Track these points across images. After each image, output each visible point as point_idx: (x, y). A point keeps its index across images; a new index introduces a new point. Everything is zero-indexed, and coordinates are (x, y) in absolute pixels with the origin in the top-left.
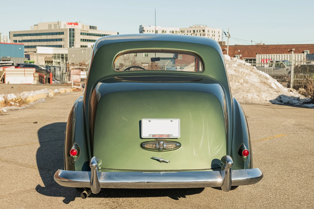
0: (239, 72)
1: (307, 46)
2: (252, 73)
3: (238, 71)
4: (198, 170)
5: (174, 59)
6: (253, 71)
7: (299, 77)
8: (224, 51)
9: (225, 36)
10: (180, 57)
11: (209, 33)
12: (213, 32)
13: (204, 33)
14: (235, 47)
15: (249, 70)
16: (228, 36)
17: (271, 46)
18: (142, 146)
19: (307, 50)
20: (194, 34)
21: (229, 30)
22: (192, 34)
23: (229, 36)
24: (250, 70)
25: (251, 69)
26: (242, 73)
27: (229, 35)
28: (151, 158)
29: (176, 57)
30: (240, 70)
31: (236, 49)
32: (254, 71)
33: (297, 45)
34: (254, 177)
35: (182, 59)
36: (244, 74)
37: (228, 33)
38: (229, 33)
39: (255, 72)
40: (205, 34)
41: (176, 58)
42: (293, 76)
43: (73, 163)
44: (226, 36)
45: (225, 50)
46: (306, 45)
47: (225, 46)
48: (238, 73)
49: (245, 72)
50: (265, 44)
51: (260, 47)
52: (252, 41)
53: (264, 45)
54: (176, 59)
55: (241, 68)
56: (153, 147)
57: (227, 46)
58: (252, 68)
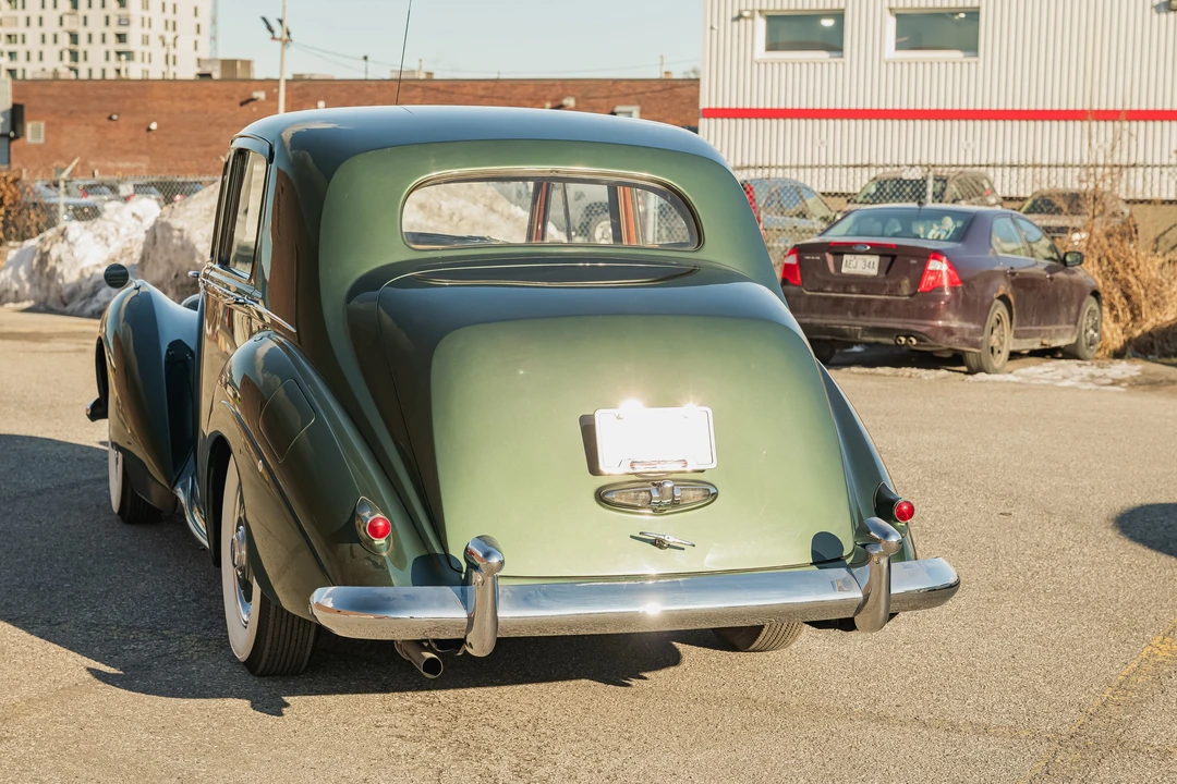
0: (440, 216)
1: (628, 87)
2: (494, 218)
3: (436, 210)
4: (775, 568)
5: (5, 140)
6: (495, 207)
7: (679, 233)
8: (251, 104)
9: (270, 35)
10: (33, 129)
11: (147, 15)
12: (169, 8)
13: (122, 11)
14: (302, 88)
15: (481, 206)
16: (280, 39)
17: (468, 83)
18: (601, 497)
19: (627, 104)
20: (74, 18)
21: (284, 7)
22: (66, 19)
23: (285, 37)
24: (485, 206)
25: (488, 202)
26: (455, 219)
27: (288, 34)
28: (631, 537)
29: (13, 128)
30: (445, 206)
31: (308, 95)
32: (499, 209)
33: (586, 83)
34: (938, 584)
35: (47, 140)
36: (464, 222)
37: (281, 21)
38: (285, 23)
39: (506, 214)
40: (131, 19)
41: (16, 137)
42: (657, 228)
43: (379, 561)
44: (274, 38)
45: (253, 100)
46: (624, 83)
47: (254, 84)
48: (437, 218)
49: (465, 213)
50: (436, 77)
51: (416, 86)
52: (366, 58)
53: (429, 76)
54: (14, 144)
55: (444, 194)
56: (636, 499)
57: (278, 81)
58: (491, 198)
